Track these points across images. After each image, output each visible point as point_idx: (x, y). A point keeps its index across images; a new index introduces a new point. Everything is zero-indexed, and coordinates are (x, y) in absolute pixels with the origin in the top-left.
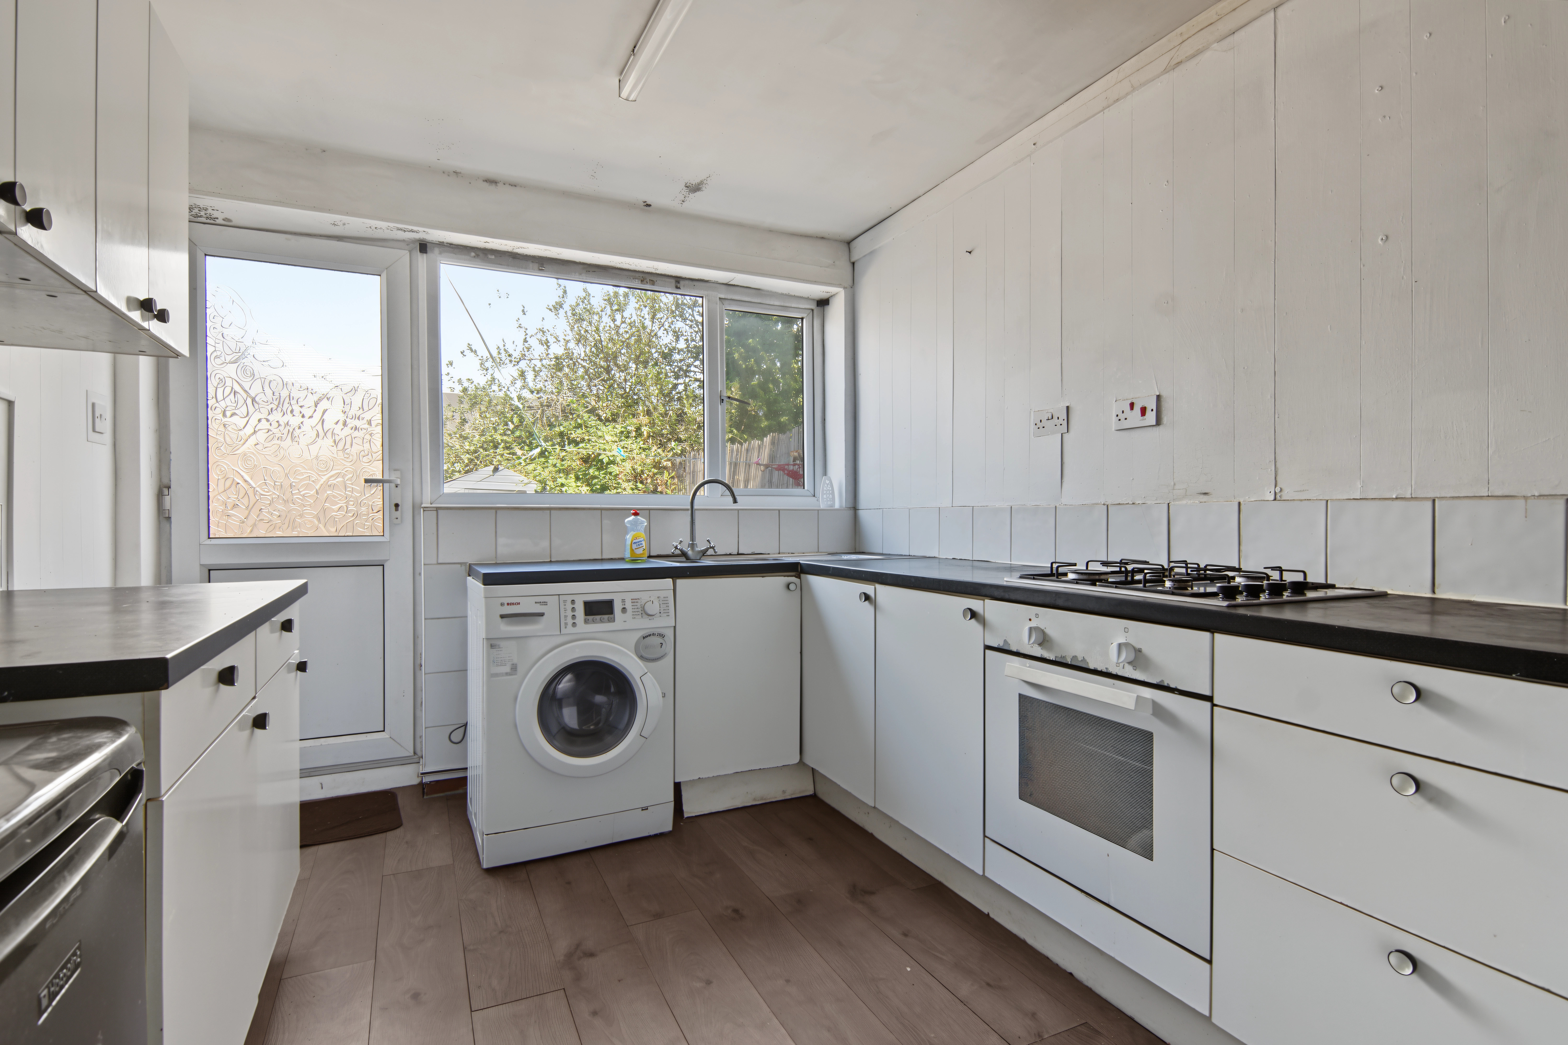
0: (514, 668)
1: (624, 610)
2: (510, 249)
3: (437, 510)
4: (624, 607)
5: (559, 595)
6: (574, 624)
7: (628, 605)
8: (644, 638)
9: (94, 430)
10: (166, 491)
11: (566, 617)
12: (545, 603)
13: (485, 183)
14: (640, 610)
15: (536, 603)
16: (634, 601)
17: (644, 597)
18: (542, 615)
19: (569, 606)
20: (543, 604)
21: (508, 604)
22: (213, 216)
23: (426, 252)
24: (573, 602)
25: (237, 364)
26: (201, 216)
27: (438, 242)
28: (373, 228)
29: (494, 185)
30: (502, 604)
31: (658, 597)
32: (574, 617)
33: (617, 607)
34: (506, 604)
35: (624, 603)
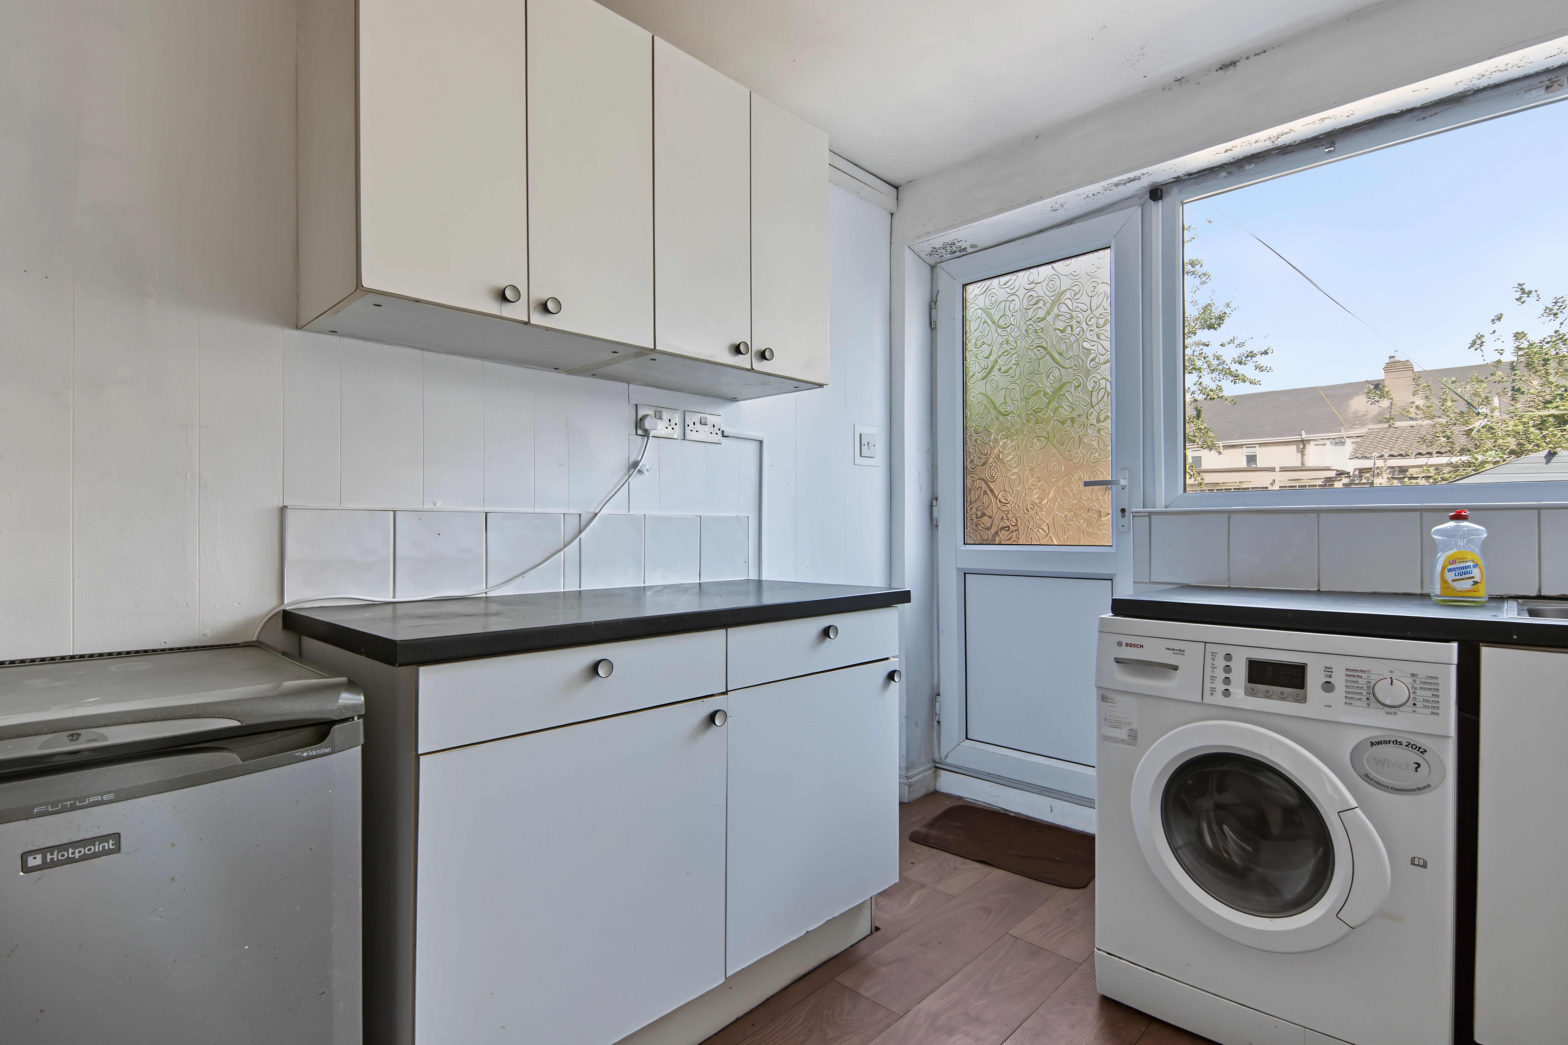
0: (1133, 736)
1: (1328, 686)
2: (1269, 145)
3: (1150, 516)
4: (1328, 680)
5: (1205, 643)
6: (1227, 693)
7: (1339, 680)
8: (1372, 744)
9: (861, 455)
10: (934, 501)
11: (1213, 678)
12: (1181, 652)
13: (1220, 71)
14: (1364, 693)
15: (1167, 649)
16: (1352, 673)
17: (1378, 669)
18: (1175, 668)
19: (1221, 663)
20: (1178, 652)
21: (1127, 645)
22: (962, 248)
23: (1161, 198)
24: (1228, 657)
25: (986, 380)
26: (955, 252)
27: (1173, 180)
28: (1091, 195)
29: (1232, 68)
30: (1120, 644)
31: (1413, 675)
32: (1227, 681)
33: (1314, 679)
34: (1124, 645)
35: (1328, 674)
